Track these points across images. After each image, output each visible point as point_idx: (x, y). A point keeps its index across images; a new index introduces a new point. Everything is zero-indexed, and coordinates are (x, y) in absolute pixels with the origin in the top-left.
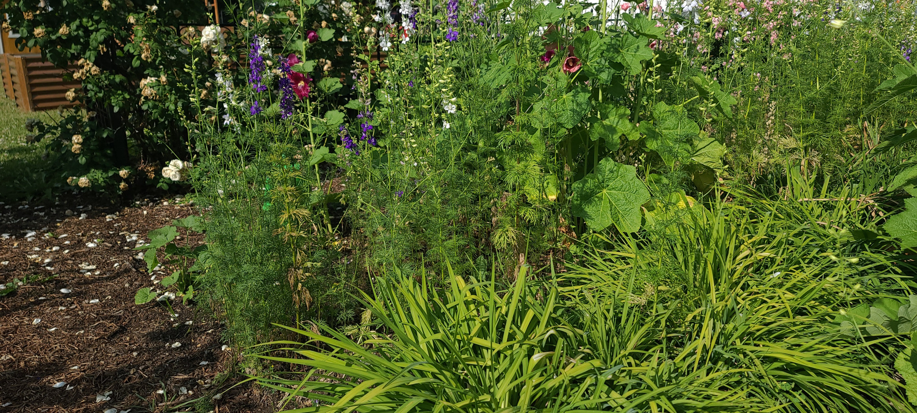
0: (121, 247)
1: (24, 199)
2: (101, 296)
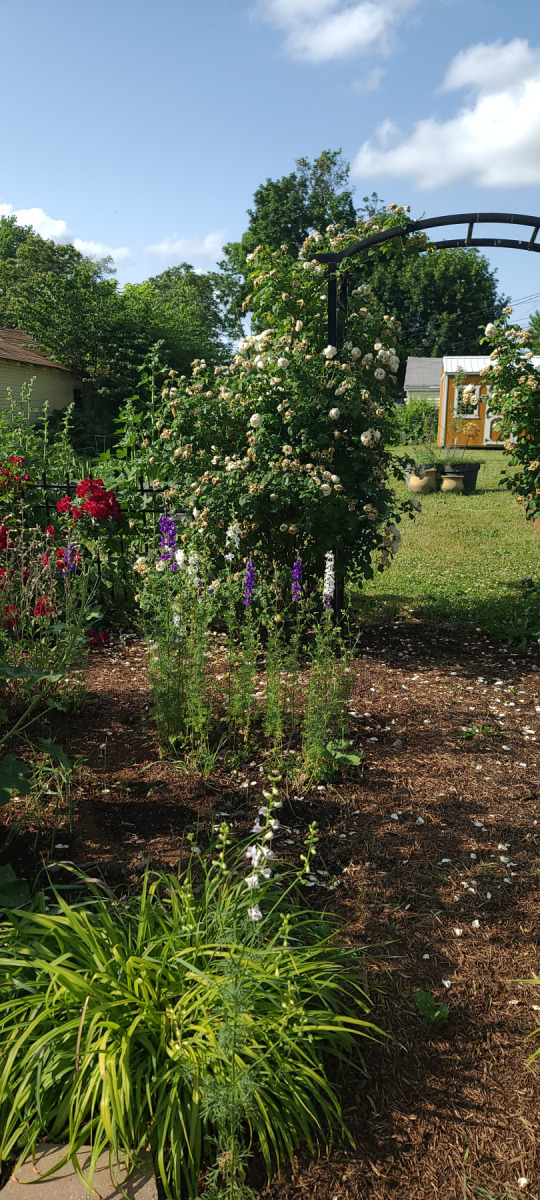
2: (529, 762)
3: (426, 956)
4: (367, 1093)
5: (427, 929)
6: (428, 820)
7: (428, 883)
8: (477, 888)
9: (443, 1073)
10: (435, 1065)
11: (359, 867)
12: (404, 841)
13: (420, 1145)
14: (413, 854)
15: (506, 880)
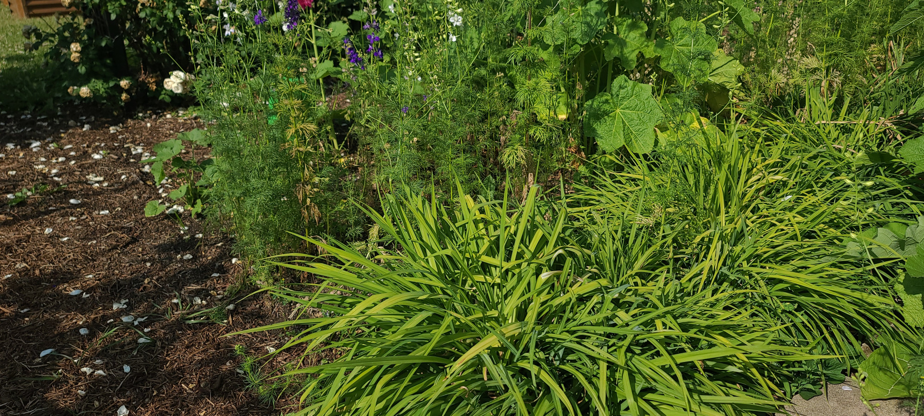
0: (127, 160)
1: (26, 108)
2: (111, 207)
8: (106, 367)
15: (141, 340)
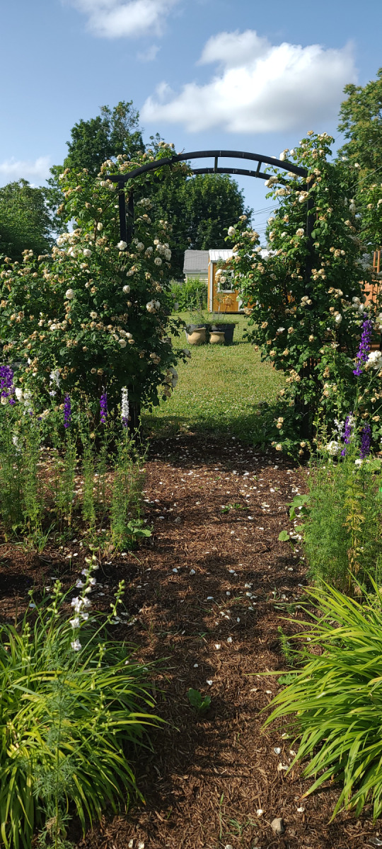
0: (287, 496)
2: (266, 526)
3: (196, 665)
4: (153, 764)
5: (197, 647)
6: (198, 571)
7: (198, 615)
8: (231, 615)
9: (206, 744)
10: (202, 739)
11: (150, 607)
12: (181, 587)
13: (190, 796)
14: (187, 595)
15: (250, 608)
